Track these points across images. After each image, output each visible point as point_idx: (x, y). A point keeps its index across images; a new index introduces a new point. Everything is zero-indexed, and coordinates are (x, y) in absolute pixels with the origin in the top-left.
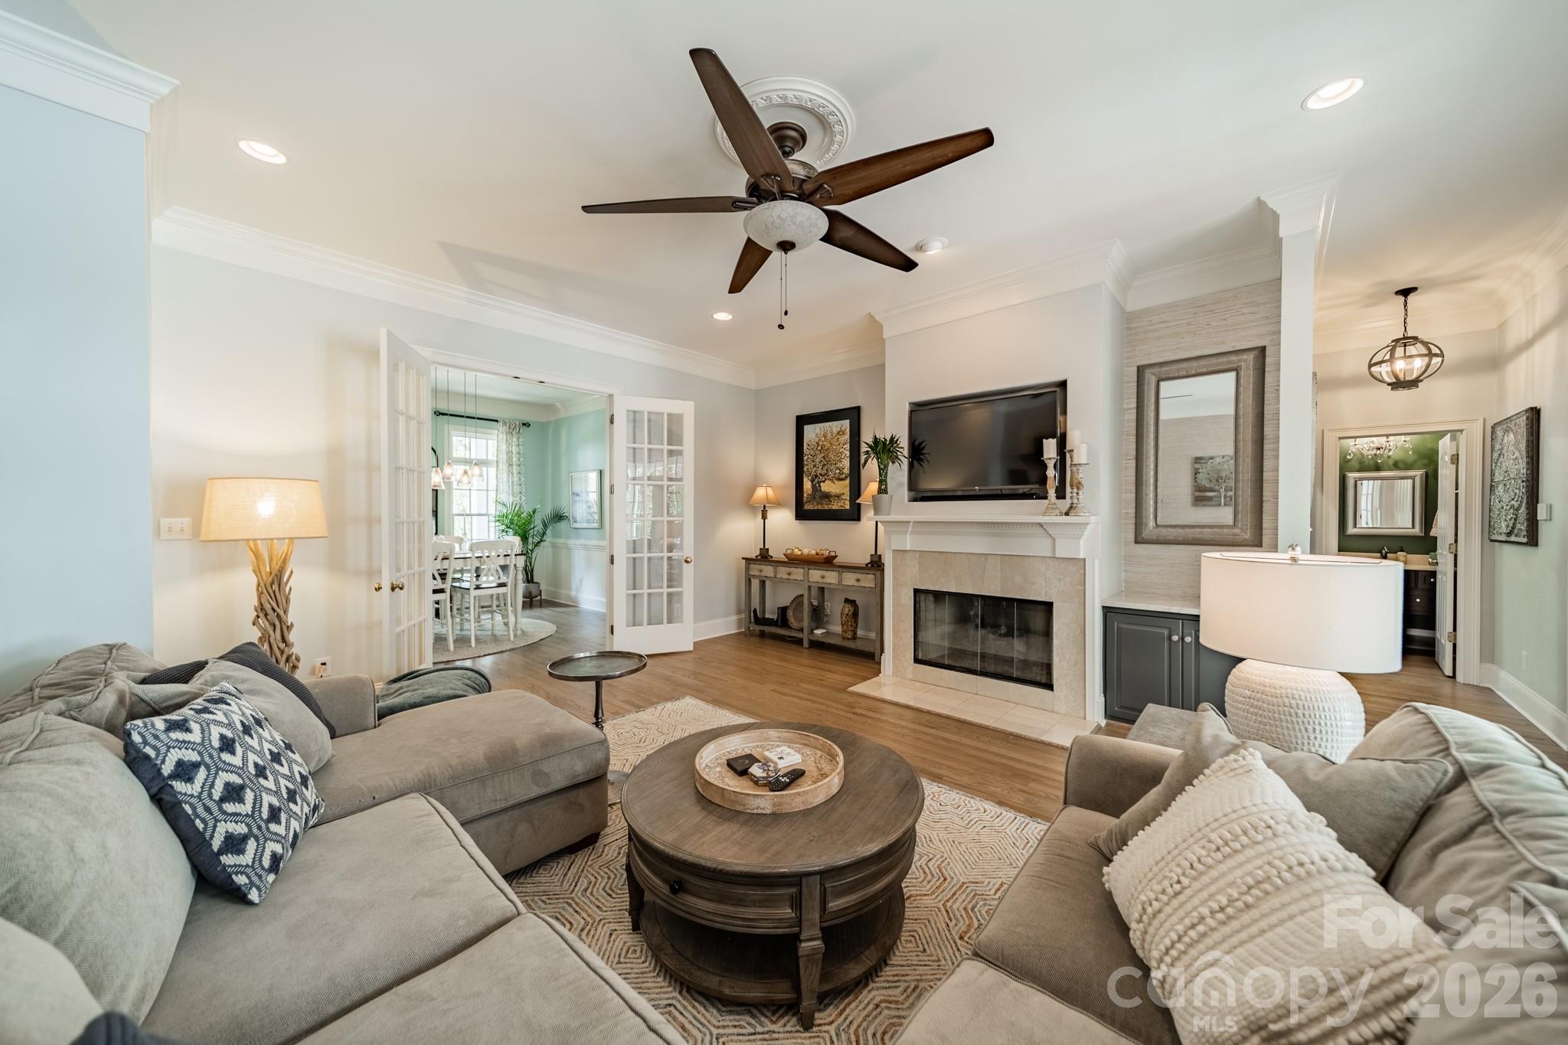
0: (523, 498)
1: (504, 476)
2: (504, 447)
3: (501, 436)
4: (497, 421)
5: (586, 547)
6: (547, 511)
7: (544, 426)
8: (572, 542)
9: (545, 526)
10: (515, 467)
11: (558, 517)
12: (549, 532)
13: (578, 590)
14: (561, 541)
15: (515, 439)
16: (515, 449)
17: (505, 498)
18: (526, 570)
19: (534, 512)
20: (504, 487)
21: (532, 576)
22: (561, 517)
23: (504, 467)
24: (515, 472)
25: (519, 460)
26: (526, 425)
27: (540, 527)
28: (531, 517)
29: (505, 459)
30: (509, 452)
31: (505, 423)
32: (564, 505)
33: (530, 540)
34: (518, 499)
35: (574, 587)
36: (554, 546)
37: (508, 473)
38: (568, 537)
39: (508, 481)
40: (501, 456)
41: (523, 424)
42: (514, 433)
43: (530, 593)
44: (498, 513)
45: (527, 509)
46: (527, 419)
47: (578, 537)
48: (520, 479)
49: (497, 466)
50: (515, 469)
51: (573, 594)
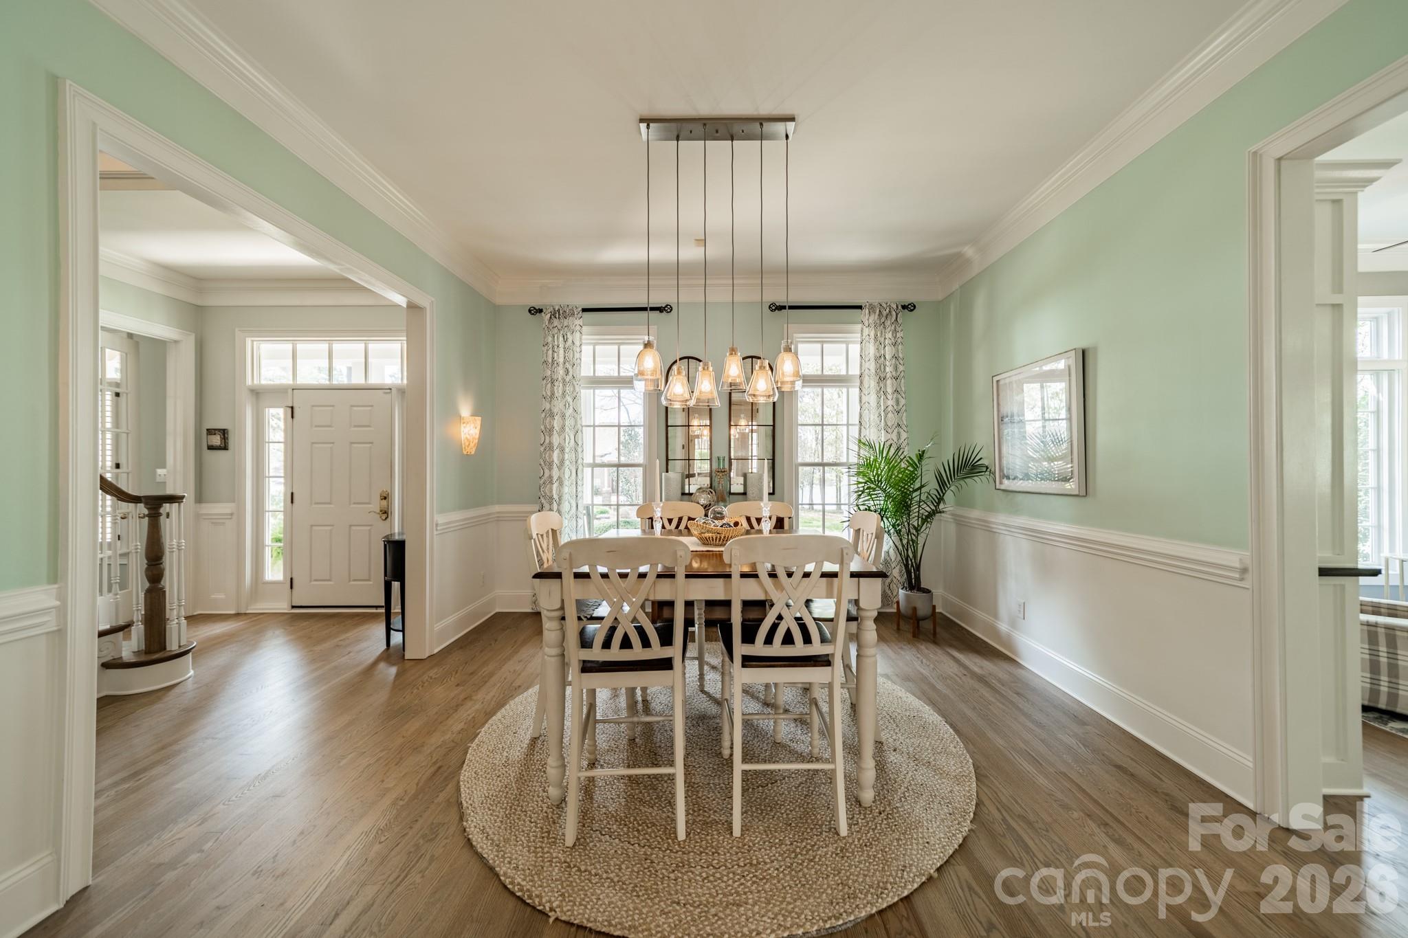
0: (904, 435)
1: (872, 398)
2: (871, 349)
3: (866, 331)
4: (860, 307)
5: (1036, 536)
6: (948, 455)
7: (939, 307)
8: (1000, 519)
9: (942, 484)
10: (889, 382)
11: (968, 467)
12: (949, 496)
13: (1013, 624)
14: (975, 514)
15: (889, 335)
16: (889, 351)
17: (876, 435)
18: (906, 566)
19: (921, 456)
20: (872, 417)
21: (918, 578)
22: (974, 467)
23: (871, 383)
24: (889, 390)
25: (896, 369)
26: (909, 307)
27: (932, 486)
28: (915, 467)
29: (873, 371)
30: (879, 358)
31: (872, 308)
32: (980, 442)
33: (914, 508)
34: (894, 436)
35: (1003, 611)
36: (960, 522)
37: (878, 392)
38: (990, 508)
39: (879, 406)
40: (866, 365)
41: (904, 307)
42: (888, 323)
43: (915, 609)
44: (861, 462)
45: (910, 452)
46: (908, 299)
47: (1015, 510)
48: (898, 402)
49: (861, 383)
50: (890, 386)
51: (1003, 627)
